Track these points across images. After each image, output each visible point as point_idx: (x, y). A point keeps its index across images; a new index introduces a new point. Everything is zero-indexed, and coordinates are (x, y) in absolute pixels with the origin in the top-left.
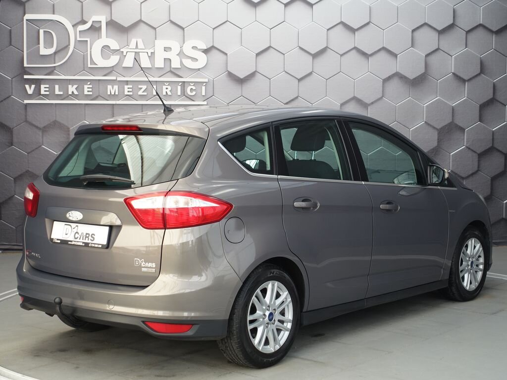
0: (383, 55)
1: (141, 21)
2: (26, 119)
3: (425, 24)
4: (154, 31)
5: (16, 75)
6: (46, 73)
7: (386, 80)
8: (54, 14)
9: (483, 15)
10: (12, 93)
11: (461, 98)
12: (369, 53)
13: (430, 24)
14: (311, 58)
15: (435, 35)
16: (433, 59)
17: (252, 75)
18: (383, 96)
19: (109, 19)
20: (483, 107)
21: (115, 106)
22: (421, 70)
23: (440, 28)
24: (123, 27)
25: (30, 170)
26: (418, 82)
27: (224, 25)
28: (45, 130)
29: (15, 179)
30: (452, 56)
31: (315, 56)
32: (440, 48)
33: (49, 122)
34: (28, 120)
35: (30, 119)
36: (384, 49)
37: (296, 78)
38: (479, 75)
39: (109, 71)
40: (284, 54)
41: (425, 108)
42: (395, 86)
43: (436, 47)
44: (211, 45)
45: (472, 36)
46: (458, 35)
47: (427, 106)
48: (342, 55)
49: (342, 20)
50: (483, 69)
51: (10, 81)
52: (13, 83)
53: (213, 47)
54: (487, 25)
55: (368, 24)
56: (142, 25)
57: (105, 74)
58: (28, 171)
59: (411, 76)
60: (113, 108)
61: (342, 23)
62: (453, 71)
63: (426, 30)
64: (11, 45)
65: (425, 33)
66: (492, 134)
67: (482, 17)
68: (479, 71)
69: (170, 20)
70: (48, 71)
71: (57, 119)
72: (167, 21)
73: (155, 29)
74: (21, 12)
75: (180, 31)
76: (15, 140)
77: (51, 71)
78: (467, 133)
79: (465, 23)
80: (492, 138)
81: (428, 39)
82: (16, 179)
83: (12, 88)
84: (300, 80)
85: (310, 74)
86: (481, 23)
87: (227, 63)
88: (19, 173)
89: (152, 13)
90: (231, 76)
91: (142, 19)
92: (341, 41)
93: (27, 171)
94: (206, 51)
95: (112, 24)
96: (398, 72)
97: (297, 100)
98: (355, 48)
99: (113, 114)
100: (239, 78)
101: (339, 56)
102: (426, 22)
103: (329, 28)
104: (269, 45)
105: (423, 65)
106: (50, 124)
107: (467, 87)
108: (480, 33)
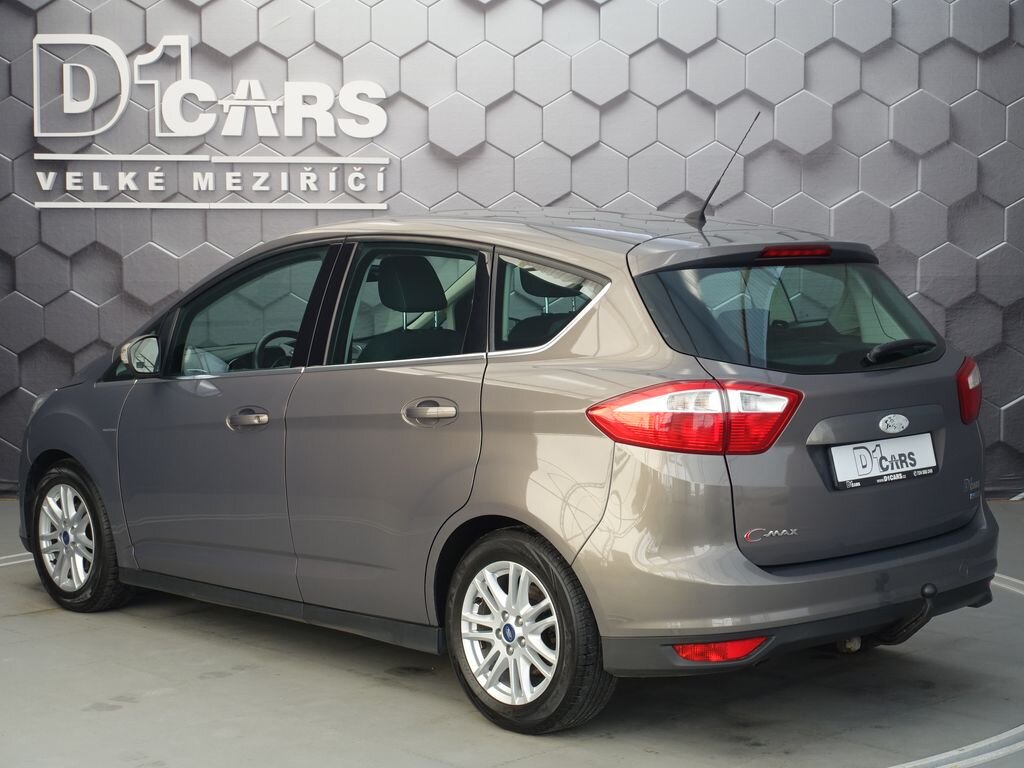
0: (744, 106)
1: (257, 44)
2: (40, 237)
3: (833, 41)
4: (283, 63)
5: (20, 152)
6: (76, 149)
7: (751, 158)
8: (91, 33)
9: (954, 19)
10: (13, 187)
11: (908, 194)
12: (716, 101)
13: (843, 40)
14: (597, 113)
15: (852, 64)
16: (853, 114)
17: (478, 150)
18: (745, 191)
19: (196, 42)
21: (209, 214)
22: (822, 135)
23: (863, 48)
24: (223, 55)
25: (48, 338)
26: (816, 162)
27: (421, 50)
28: (74, 259)
29: (19, 355)
30: (889, 106)
31: (605, 109)
32: (864, 89)
33: (84, 245)
34: (44, 240)
35: (47, 238)
36: (746, 93)
37: (565, 154)
38: (948, 143)
39: (197, 143)
40: (542, 107)
41: (832, 214)
42: (769, 170)
43: (855, 87)
44: (397, 90)
45: (931, 65)
46: (903, 62)
47: (835, 210)
48: (659, 108)
49: (661, 36)
50: (955, 129)
51: (10, 165)
52: (16, 169)
53: (400, 95)
54: (964, 41)
55: (713, 42)
56: (261, 52)
57: (188, 149)
58: (45, 340)
59: (803, 146)
60: (206, 215)
61: (660, 41)
62: (891, 137)
63: (833, 52)
64: (11, 95)
65: (832, 59)
66: (975, 267)
67: (954, 23)
68: (945, 137)
69: (315, 42)
70: (80, 146)
71: (99, 240)
72: (309, 42)
73: (285, 59)
74: (29, 29)
75: (334, 63)
76: (20, 279)
77: (86, 145)
78: (922, 263)
79: (917, 36)
80: (974, 274)
81: (838, 73)
82: (21, 356)
83: (13, 179)
84: (574, 159)
85: (595, 146)
86: (951, 36)
87: (428, 127)
88: (29, 344)
89: (280, 28)
90: (437, 152)
91: (261, 41)
92: (658, 78)
93: (43, 342)
94: (385, 103)
95: (202, 52)
96: (777, 141)
97: (568, 199)
98: (687, 92)
99: (206, 227)
100: (452, 155)
101: (655, 108)
102: (835, 35)
103: (632, 52)
104: (511, 89)
105: (829, 125)
106: (85, 249)
107: (922, 169)
108: (949, 58)
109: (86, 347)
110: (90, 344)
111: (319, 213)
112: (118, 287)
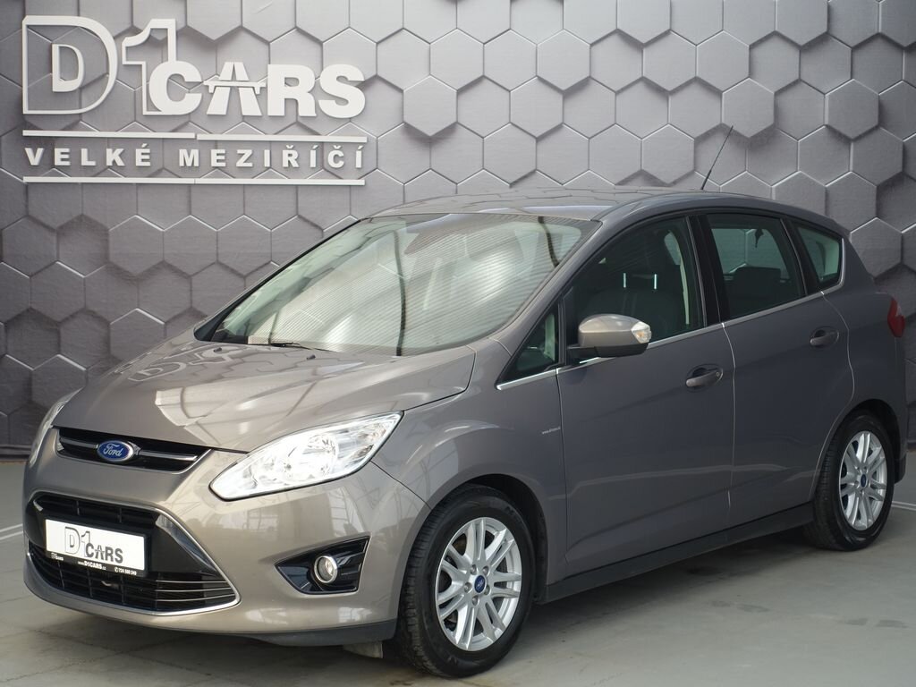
0: (695, 92)
1: (241, 28)
2: (27, 211)
3: (775, 34)
4: (265, 48)
5: (8, 128)
6: (63, 126)
7: (701, 140)
8: (79, 15)
9: (882, 16)
11: (841, 174)
12: (669, 88)
13: (783, 33)
14: (561, 97)
15: (793, 55)
16: (791, 101)
17: (449, 131)
18: (695, 169)
19: (182, 25)
20: (884, 189)
21: (193, 189)
22: (766, 120)
23: (802, 42)
24: (207, 39)
25: (34, 307)
26: (761, 143)
27: (397, 37)
28: (61, 232)
29: (6, 324)
30: (824, 94)
31: (568, 94)
32: (803, 78)
33: (70, 219)
34: (31, 213)
35: (34, 211)
36: (696, 80)
37: (530, 134)
38: (877, 128)
39: (182, 122)
40: (509, 91)
41: (774, 191)
43: (795, 77)
44: (374, 74)
45: (862, 57)
46: (837, 54)
47: (777, 188)
48: (617, 93)
49: (620, 27)
50: (883, 117)
52: (4, 145)
53: (376, 78)
54: (892, 36)
55: (666, 33)
56: (244, 36)
58: (31, 309)
59: (748, 131)
60: (190, 191)
61: (618, 32)
62: (827, 123)
63: (775, 44)
65: (775, 51)
66: (900, 240)
67: (883, 20)
68: (875, 123)
69: (296, 27)
71: (85, 213)
72: (291, 27)
73: (268, 43)
74: (18, 11)
75: (314, 48)
76: (6, 251)
77: (74, 122)
79: (850, 31)
80: (900, 247)
81: (780, 63)
82: (8, 325)
84: (539, 139)
85: (558, 128)
86: (880, 31)
87: (403, 109)
88: (14, 314)
89: (263, 13)
90: (410, 131)
91: (245, 25)
92: (616, 65)
93: (30, 310)
94: (363, 86)
95: (188, 35)
96: (724, 125)
97: (534, 177)
98: (643, 79)
99: (190, 202)
100: (426, 135)
101: (613, 94)
102: (777, 29)
103: (593, 41)
104: (481, 74)
105: (771, 111)
106: (72, 222)
107: (854, 151)
108: (878, 51)
109: (73, 316)
110: (77, 313)
111: (300, 189)
112: (104, 259)
